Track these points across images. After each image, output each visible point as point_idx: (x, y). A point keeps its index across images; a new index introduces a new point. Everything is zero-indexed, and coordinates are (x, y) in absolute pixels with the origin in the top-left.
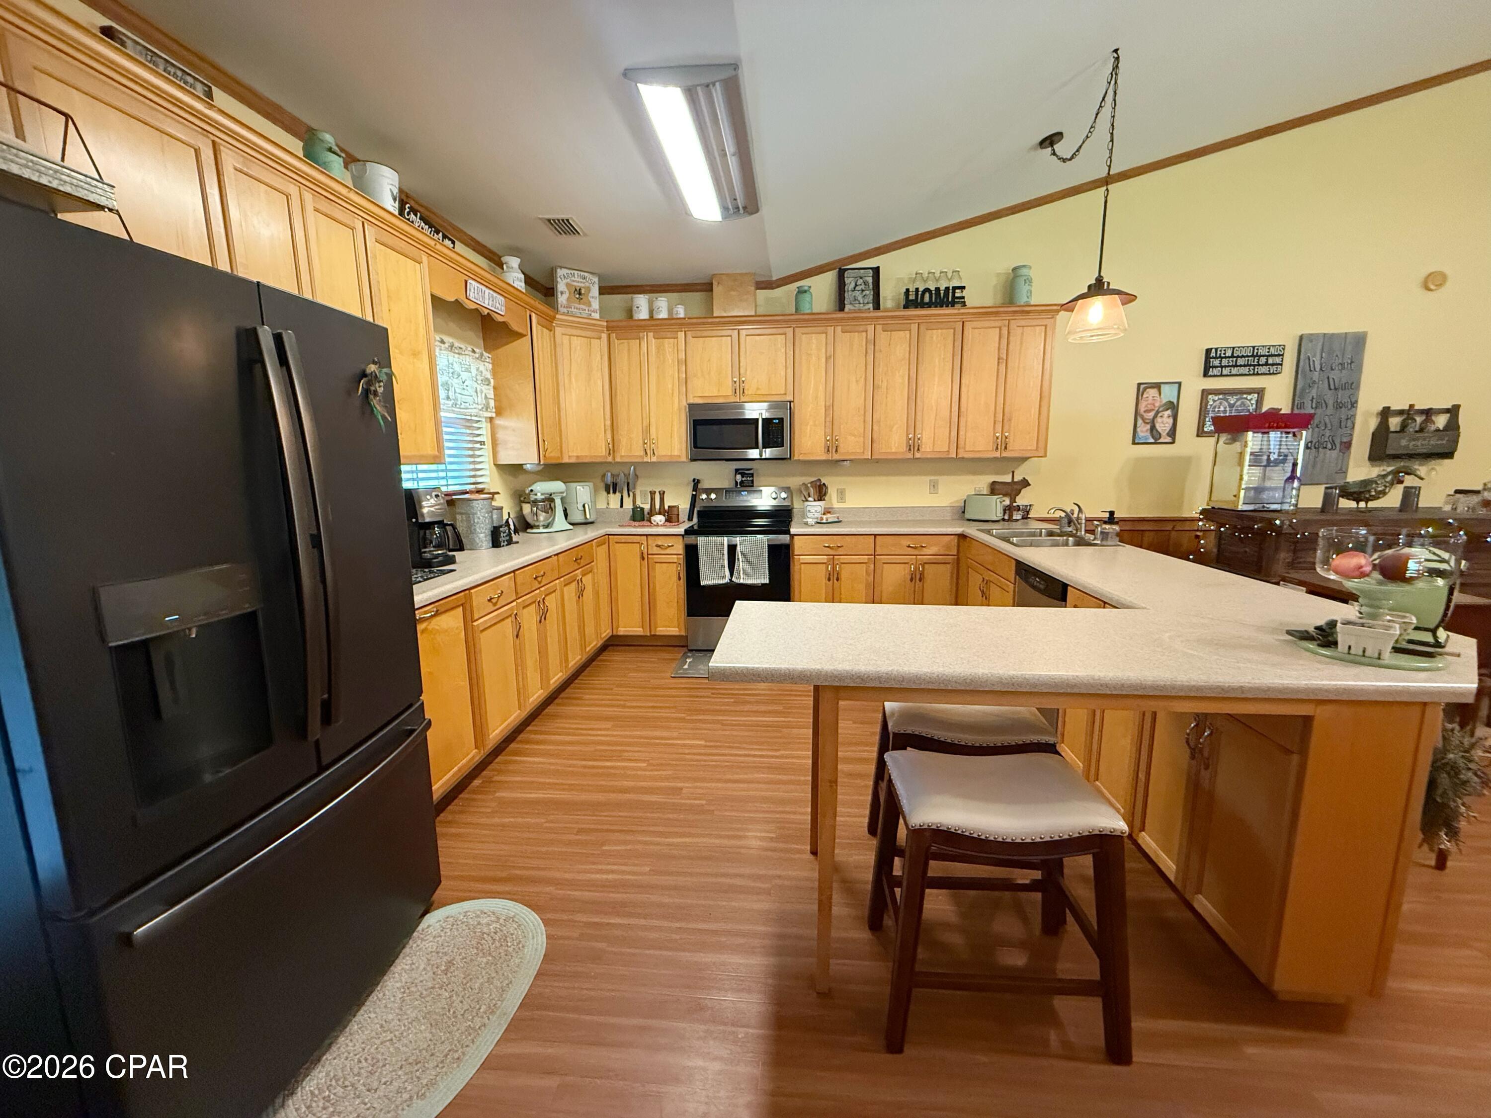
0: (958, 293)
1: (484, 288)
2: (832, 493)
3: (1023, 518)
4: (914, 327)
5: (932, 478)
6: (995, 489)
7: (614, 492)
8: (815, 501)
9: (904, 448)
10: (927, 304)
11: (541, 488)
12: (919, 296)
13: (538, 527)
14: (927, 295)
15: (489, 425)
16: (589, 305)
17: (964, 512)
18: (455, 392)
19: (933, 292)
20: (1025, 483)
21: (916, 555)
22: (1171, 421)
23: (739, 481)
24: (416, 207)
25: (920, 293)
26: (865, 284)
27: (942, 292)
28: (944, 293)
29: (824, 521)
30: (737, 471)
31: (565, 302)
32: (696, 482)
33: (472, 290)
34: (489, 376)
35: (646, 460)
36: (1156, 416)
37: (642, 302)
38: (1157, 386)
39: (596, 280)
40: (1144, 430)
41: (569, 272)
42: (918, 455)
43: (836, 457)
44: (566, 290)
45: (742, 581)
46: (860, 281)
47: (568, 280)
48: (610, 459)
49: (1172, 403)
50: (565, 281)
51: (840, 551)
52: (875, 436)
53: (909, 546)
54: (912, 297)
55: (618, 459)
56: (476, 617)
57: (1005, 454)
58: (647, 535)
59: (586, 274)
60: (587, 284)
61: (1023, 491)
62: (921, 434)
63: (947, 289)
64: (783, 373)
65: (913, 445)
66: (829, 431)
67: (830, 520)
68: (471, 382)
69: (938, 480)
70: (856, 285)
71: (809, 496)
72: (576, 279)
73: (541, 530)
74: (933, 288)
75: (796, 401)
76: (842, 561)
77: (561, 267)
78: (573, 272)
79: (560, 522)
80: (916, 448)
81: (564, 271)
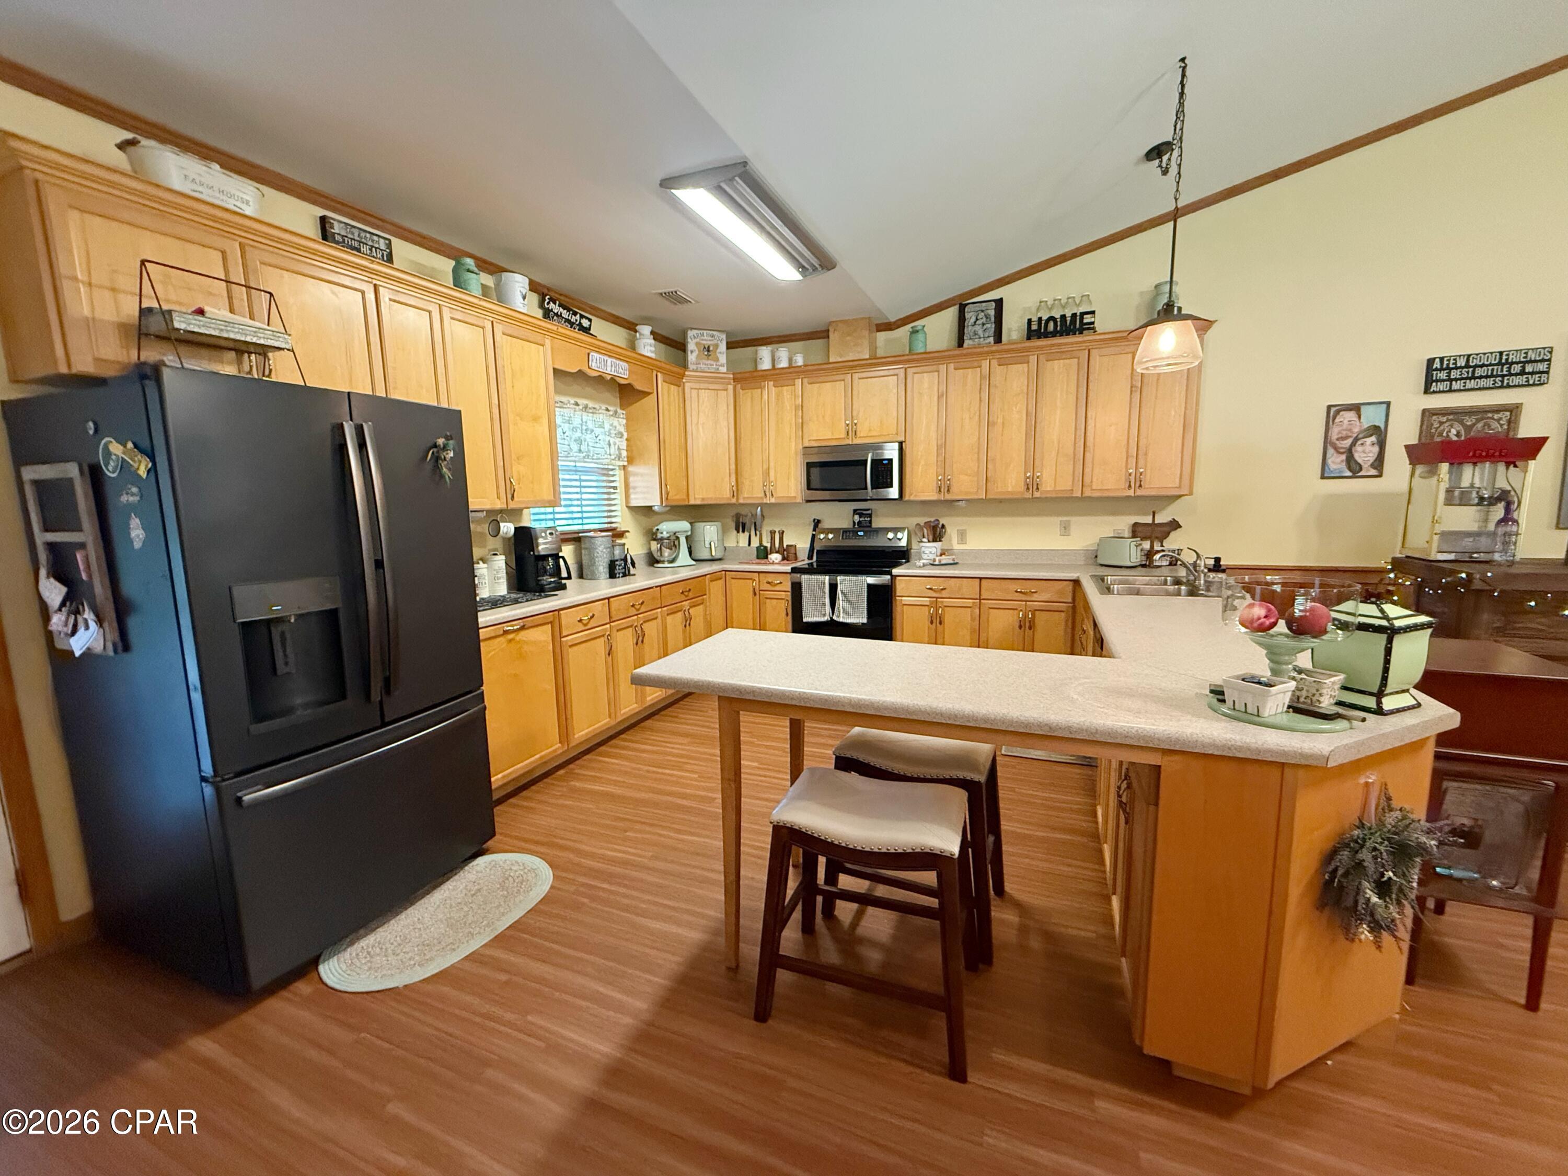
0: (1088, 319)
1: (606, 358)
2: (952, 533)
3: (1171, 564)
4: (1033, 359)
5: (1065, 518)
6: (1137, 531)
7: (743, 531)
8: (929, 541)
9: (1022, 488)
10: (1051, 333)
11: (667, 528)
12: (1043, 325)
13: (663, 562)
14: (1051, 325)
15: (623, 472)
16: (717, 360)
17: (1096, 557)
18: (588, 445)
19: (1058, 320)
20: (1175, 525)
21: (1026, 601)
22: (1376, 449)
23: (856, 522)
24: (555, 295)
25: (1043, 322)
26: (987, 318)
27: (1068, 319)
28: (1071, 321)
29: (937, 563)
30: (855, 512)
31: (694, 359)
32: (817, 523)
33: (595, 361)
34: (622, 429)
35: (765, 501)
36: (1354, 444)
37: (764, 353)
38: (1356, 408)
39: (724, 336)
40: (1337, 462)
41: (698, 332)
42: (1037, 494)
43: (949, 497)
44: (696, 348)
45: (841, 620)
46: (981, 315)
47: (698, 340)
48: (734, 501)
49: (1376, 428)
50: (695, 341)
51: (944, 594)
52: (989, 475)
53: (1016, 591)
54: (1034, 327)
55: (741, 501)
56: (564, 634)
57: (1139, 492)
58: (759, 572)
59: (715, 333)
60: (715, 342)
61: (1173, 534)
62: (1041, 472)
63: (1074, 315)
64: (895, 414)
65: (1032, 484)
66: (941, 471)
67: (943, 562)
68: (604, 436)
69: (1069, 521)
70: (977, 319)
71: (924, 537)
72: (705, 338)
73: (666, 565)
74: (1058, 316)
75: (907, 442)
76: (945, 604)
77: (692, 329)
78: (702, 332)
79: (684, 557)
80: (1035, 487)
81: (695, 332)
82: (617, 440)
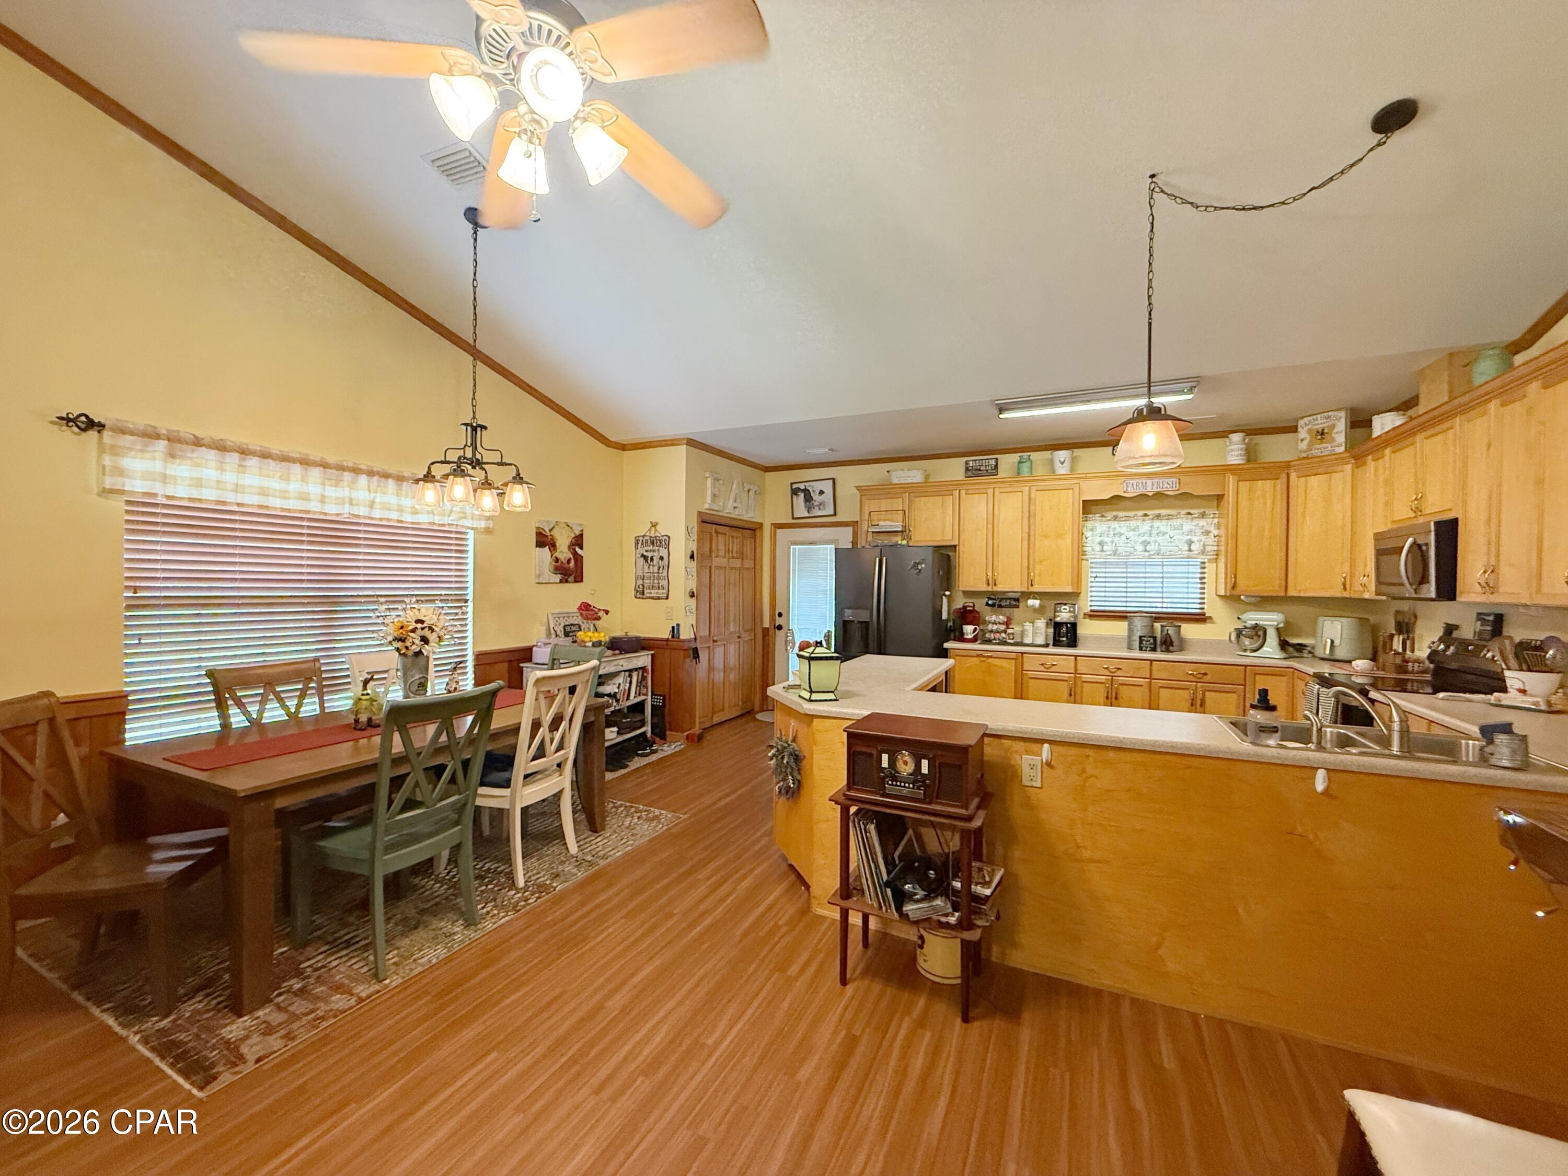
11: (1253, 617)
15: (1213, 565)
16: (1333, 440)
23: (1478, 630)
30: (1478, 616)
31: (1305, 447)
33: (1130, 486)
34: (1211, 528)
37: (1376, 421)
39: (1342, 414)
41: (1310, 418)
43: (1492, 599)
44: (1307, 436)
47: (1309, 427)
48: (1344, 595)
50: (1306, 429)
56: (1025, 668)
59: (1330, 413)
60: (1331, 422)
68: (1181, 536)
72: (1319, 421)
75: (1459, 519)
77: (1302, 418)
78: (1316, 417)
79: (1271, 649)
81: (1306, 420)
82: (1203, 538)
